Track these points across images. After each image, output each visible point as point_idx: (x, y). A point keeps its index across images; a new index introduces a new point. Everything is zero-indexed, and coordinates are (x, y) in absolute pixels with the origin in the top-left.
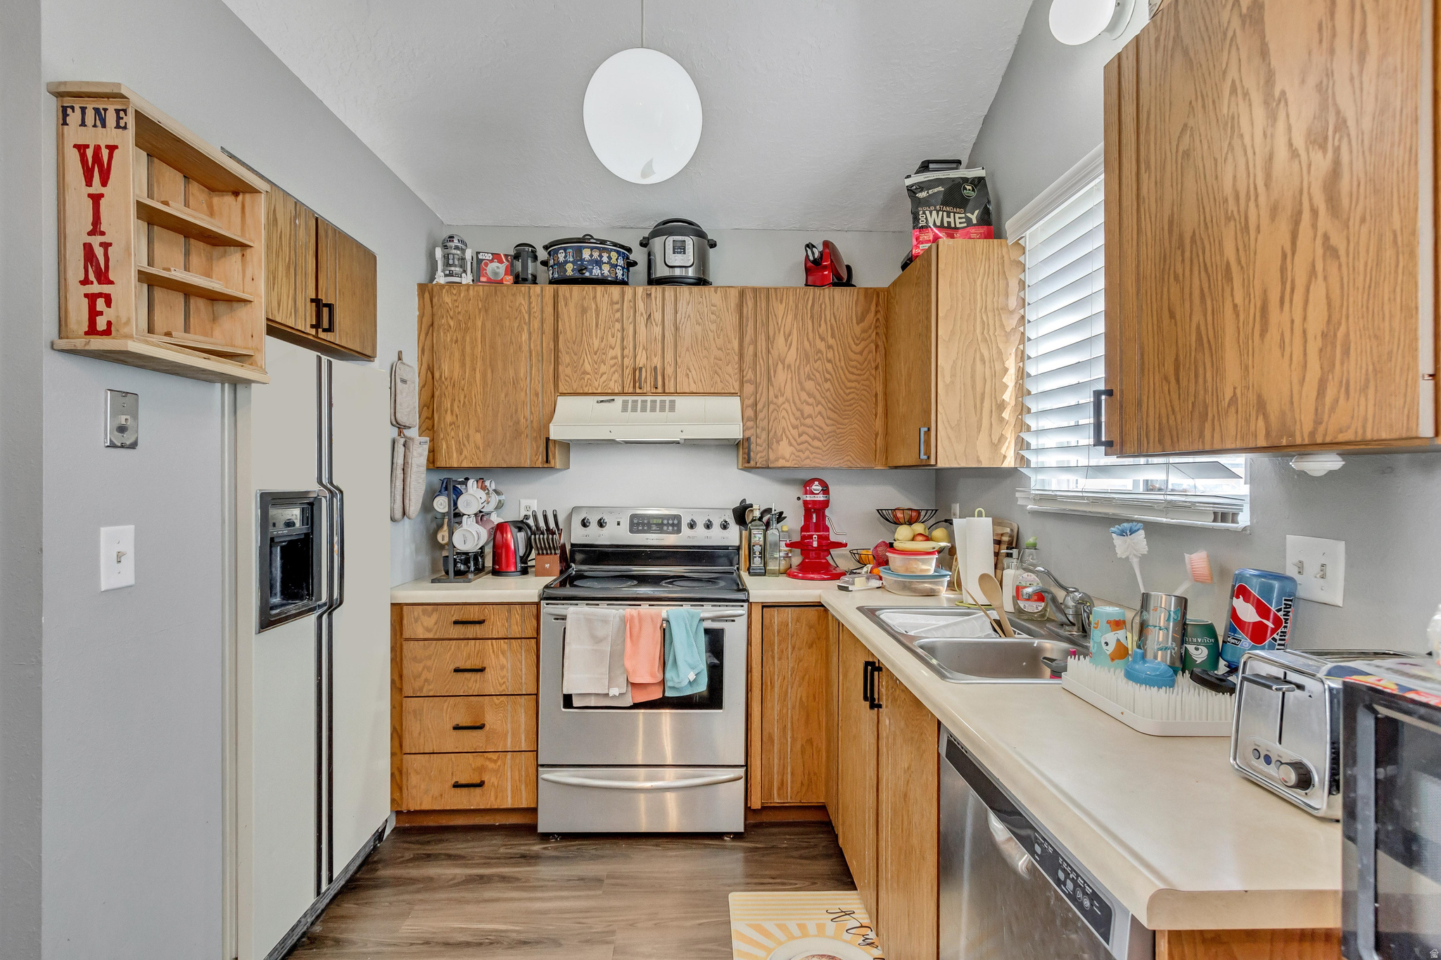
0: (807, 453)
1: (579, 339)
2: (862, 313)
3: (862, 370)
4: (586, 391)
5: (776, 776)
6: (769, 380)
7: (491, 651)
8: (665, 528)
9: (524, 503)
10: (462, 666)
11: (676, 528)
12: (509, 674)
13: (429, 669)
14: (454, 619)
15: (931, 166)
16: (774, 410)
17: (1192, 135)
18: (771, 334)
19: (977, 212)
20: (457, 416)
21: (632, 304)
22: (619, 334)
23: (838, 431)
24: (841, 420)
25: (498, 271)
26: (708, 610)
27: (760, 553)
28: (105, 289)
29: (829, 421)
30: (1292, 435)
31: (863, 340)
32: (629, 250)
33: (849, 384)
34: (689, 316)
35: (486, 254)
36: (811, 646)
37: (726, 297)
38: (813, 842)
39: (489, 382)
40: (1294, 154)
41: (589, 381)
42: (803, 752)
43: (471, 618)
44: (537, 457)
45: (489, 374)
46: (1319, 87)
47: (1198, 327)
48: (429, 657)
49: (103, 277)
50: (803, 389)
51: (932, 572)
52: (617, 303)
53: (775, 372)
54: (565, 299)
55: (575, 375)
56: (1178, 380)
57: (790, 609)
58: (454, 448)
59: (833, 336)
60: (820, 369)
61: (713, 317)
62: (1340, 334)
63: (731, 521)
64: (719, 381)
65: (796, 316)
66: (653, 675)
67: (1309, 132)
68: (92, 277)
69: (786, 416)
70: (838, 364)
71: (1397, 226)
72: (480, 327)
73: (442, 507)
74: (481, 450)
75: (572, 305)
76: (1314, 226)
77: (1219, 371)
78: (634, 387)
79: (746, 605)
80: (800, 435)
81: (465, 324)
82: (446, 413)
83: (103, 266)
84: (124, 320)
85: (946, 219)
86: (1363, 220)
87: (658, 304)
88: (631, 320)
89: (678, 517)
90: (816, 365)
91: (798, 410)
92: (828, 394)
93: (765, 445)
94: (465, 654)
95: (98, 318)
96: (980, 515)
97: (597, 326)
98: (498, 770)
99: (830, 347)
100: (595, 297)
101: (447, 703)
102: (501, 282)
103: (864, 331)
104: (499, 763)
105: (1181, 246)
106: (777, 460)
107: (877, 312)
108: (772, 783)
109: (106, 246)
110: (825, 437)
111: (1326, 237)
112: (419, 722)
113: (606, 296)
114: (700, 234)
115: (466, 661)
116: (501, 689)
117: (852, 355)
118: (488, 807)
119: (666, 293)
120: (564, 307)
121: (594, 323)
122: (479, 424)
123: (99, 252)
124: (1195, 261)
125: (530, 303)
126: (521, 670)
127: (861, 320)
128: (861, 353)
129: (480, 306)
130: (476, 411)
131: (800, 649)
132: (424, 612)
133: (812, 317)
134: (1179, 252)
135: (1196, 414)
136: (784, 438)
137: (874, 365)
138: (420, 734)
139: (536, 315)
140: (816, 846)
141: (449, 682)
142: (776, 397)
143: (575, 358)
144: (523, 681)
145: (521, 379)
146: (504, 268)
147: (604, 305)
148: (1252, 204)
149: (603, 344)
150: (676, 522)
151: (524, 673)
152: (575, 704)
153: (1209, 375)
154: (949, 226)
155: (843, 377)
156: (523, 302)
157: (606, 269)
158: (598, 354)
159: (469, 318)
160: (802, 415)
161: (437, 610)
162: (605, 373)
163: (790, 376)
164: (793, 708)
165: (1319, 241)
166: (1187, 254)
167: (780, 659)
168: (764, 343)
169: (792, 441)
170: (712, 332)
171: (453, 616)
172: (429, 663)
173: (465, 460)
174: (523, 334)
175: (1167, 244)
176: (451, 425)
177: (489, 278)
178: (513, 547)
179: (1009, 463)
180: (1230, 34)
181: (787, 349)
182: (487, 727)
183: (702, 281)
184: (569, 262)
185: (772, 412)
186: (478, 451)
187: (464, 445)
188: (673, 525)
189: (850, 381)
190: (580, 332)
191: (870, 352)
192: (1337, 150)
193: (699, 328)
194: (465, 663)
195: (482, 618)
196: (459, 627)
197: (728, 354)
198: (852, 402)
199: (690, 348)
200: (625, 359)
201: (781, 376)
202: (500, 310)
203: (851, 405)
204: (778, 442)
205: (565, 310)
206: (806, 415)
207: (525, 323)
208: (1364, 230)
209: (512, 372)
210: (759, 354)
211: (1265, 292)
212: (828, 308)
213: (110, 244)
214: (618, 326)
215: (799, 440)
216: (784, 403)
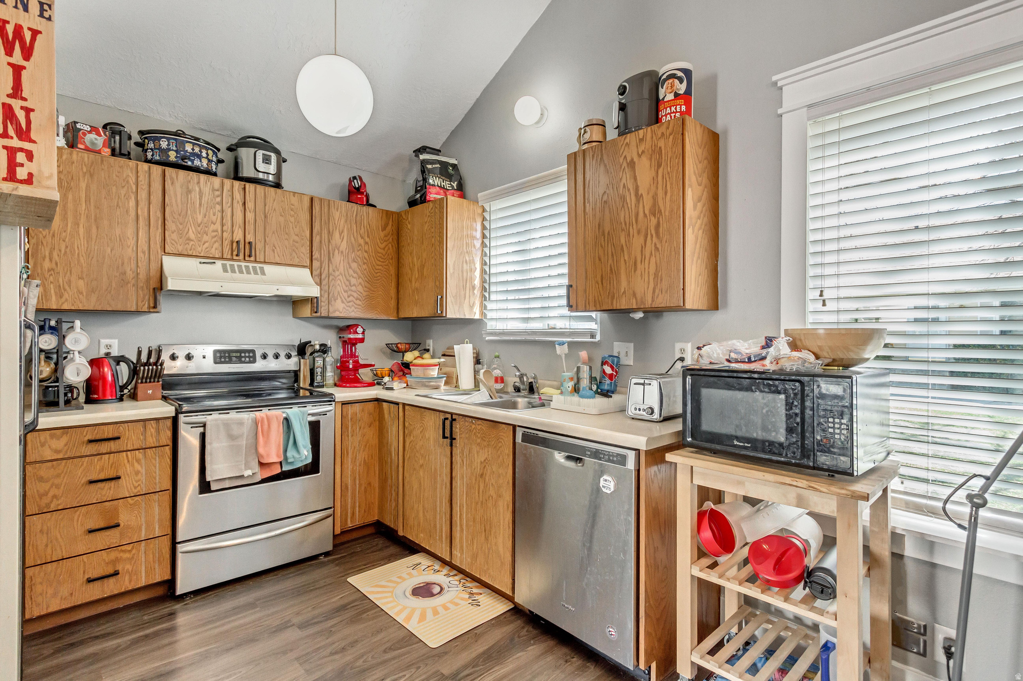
0: (353, 308)
1: (184, 212)
2: (385, 225)
3: (385, 259)
4: (190, 253)
5: (349, 510)
6: (329, 259)
7: (126, 461)
8: (243, 359)
9: (104, 342)
10: (94, 477)
11: (251, 359)
12: (144, 477)
13: (58, 487)
14: (86, 439)
15: (427, 150)
16: (333, 279)
17: (608, 196)
18: (331, 231)
19: (456, 183)
20: (57, 264)
21: (230, 193)
22: (220, 214)
23: (371, 295)
24: (372, 289)
25: (96, 142)
26: (311, 409)
27: (321, 373)
28: (26, 145)
29: (365, 289)
30: (645, 304)
31: (385, 241)
32: (219, 150)
33: (377, 267)
34: (275, 210)
35: (84, 126)
36: (370, 426)
37: (301, 201)
38: (374, 544)
39: (94, 237)
40: (645, 215)
41: (193, 247)
42: (365, 492)
43: (105, 436)
44: (143, 303)
45: (94, 230)
46: (653, 197)
47: (611, 266)
48: (58, 476)
49: (24, 134)
50: (350, 267)
51: (436, 376)
52: (217, 190)
53: (333, 255)
54: (172, 179)
55: (181, 240)
56: (602, 284)
57: (358, 404)
58: (53, 292)
59: (368, 236)
60: (361, 256)
61: (292, 213)
62: (660, 274)
63: (294, 353)
64: (296, 257)
65: (346, 221)
66: (278, 456)
67: (650, 210)
68: (11, 132)
69: (340, 283)
70: (371, 254)
71: (675, 246)
72: (84, 188)
73: (47, 344)
74: (84, 294)
75: (178, 185)
76: (652, 240)
77: (619, 282)
78: (232, 254)
79: (333, 403)
80: (348, 297)
81: (68, 183)
82: (44, 260)
83: (24, 126)
84: (46, 174)
85: (442, 184)
86: (666, 242)
87: (251, 196)
88: (229, 204)
89: (253, 351)
90: (358, 253)
91: (347, 280)
92: (365, 272)
93: (327, 301)
94: (99, 468)
95: (18, 169)
96: (467, 343)
97: (200, 205)
98: (133, 558)
99: (366, 243)
100: (198, 183)
101: (78, 513)
102: (99, 152)
103: (386, 236)
104: (134, 551)
105: (604, 235)
106: (335, 311)
107: (392, 225)
108: (347, 515)
109: (28, 111)
110: (364, 298)
111: (655, 244)
112: (45, 535)
113: (209, 184)
114: (277, 152)
115: (99, 473)
116: (136, 491)
117: (380, 251)
118: (123, 590)
119: (258, 190)
120: (170, 186)
121: (198, 203)
122: (82, 272)
123: (21, 115)
124: (609, 242)
125: (137, 177)
126: (155, 473)
127: (384, 229)
128: (384, 249)
129: (85, 170)
130: (79, 261)
131: (364, 428)
132: (52, 437)
133: (356, 222)
134: (603, 237)
135: (610, 297)
136: (339, 298)
137: (391, 257)
138: (47, 546)
139: (144, 187)
140: (377, 544)
141: (80, 494)
142: (334, 271)
143: (181, 227)
144: (157, 481)
145: (128, 238)
146: (102, 141)
147: (206, 190)
148: (631, 227)
149: (205, 220)
150: (251, 355)
151: (157, 474)
152: (213, 487)
153: (615, 283)
154: (444, 188)
155: (374, 263)
156: (130, 174)
157: (205, 162)
158: (201, 226)
159: (72, 178)
160: (350, 283)
161: (67, 433)
162: (207, 242)
163: (342, 258)
164: (360, 465)
165: (653, 245)
166: (606, 238)
167: (352, 436)
168: (326, 236)
169: (344, 300)
170: (292, 223)
171: (85, 436)
172: (57, 481)
173: (66, 303)
174: (130, 200)
175: (597, 232)
176: (49, 271)
177: (86, 146)
178: (110, 378)
179: (477, 316)
180: (623, 167)
181: (341, 241)
182: (122, 525)
183: (278, 185)
184: (173, 150)
185: (332, 280)
186: (81, 296)
187: (65, 290)
188: (249, 357)
189: (378, 265)
190: (185, 208)
191: (389, 249)
192: (659, 219)
193: (282, 219)
194: (98, 475)
195: (116, 435)
196: (93, 444)
197: (303, 239)
198: (379, 278)
199: (275, 232)
200: (224, 233)
201: (337, 258)
202: (107, 178)
203: (379, 280)
204: (335, 300)
205: (171, 188)
206: (352, 284)
207: (132, 192)
208: (667, 244)
209: (118, 231)
210: (323, 241)
211: (636, 258)
212: (365, 219)
213: (33, 110)
214: (218, 207)
215: (349, 300)
216: (339, 275)
